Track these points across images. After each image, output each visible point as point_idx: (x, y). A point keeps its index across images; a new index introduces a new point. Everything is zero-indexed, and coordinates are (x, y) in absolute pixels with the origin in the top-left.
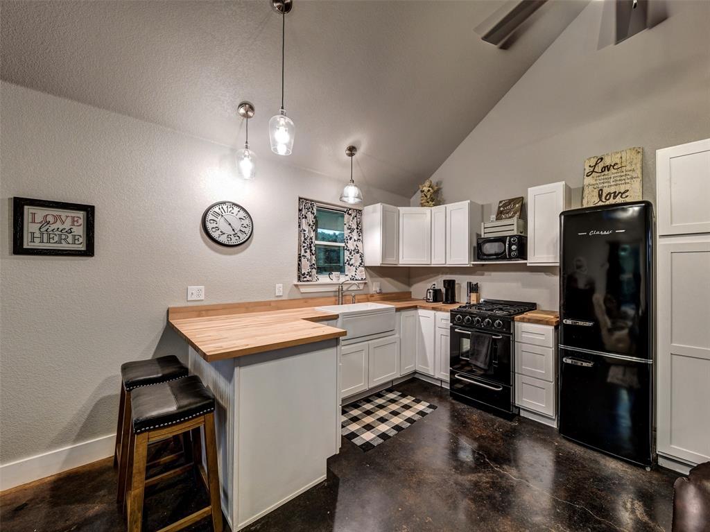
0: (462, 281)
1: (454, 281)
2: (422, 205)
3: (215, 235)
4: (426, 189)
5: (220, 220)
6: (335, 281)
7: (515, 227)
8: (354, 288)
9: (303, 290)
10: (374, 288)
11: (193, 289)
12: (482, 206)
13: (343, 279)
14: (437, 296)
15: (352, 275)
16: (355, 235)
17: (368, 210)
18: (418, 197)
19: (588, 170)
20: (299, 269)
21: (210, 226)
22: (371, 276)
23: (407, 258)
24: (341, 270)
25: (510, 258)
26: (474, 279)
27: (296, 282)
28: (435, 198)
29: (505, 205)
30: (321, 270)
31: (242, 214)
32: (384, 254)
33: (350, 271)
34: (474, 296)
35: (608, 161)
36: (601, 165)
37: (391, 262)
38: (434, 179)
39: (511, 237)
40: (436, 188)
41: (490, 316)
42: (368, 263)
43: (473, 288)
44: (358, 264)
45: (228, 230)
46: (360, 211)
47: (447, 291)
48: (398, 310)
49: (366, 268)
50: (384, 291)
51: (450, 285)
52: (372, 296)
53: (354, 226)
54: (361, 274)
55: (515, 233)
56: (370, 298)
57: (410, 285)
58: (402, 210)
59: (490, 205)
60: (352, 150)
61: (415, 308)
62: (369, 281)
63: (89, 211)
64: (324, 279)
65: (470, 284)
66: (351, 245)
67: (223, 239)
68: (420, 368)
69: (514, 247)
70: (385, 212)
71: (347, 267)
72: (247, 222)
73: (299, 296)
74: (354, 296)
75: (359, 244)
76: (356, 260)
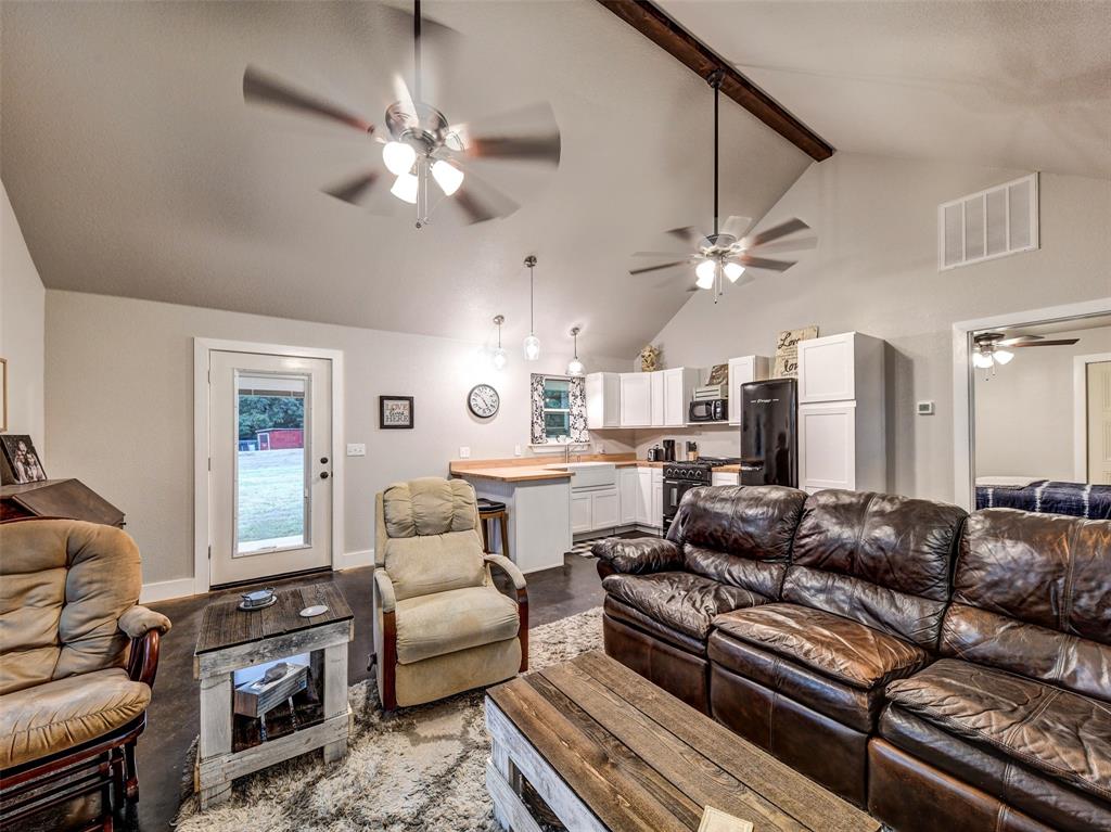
0: (681, 441)
1: (673, 441)
2: (643, 370)
3: (476, 409)
4: (647, 354)
5: (478, 399)
6: (562, 443)
7: (719, 392)
8: (578, 449)
9: (536, 450)
10: (598, 449)
11: (463, 449)
12: (699, 370)
13: (568, 441)
14: (657, 456)
15: (577, 437)
16: (579, 401)
17: (590, 377)
18: (638, 361)
19: (780, 343)
20: (533, 434)
21: (472, 403)
22: (594, 438)
23: (628, 421)
24: (567, 433)
25: (716, 420)
26: (692, 439)
27: (530, 444)
28: (656, 363)
29: (717, 371)
30: (549, 434)
31: (492, 393)
32: (606, 419)
33: (575, 434)
34: (691, 454)
35: (793, 337)
36: (789, 339)
37: (612, 424)
38: (655, 344)
39: (716, 401)
40: (656, 352)
41: (693, 469)
42: (591, 427)
43: (692, 447)
44: (582, 427)
45: (483, 405)
46: (583, 379)
47: (667, 449)
48: (618, 467)
49: (589, 430)
50: (607, 452)
51: (670, 445)
52: (596, 456)
53: (578, 393)
54: (585, 436)
55: (719, 397)
56: (594, 458)
57: (634, 446)
58: (623, 376)
59: (706, 369)
60: (575, 331)
61: (635, 465)
62: (592, 442)
63: (410, 400)
64: (552, 441)
65: (689, 443)
66: (575, 411)
67: (480, 413)
68: (639, 520)
69: (719, 410)
70: (605, 380)
71: (572, 430)
72: (495, 398)
73: (533, 456)
74: (579, 456)
75: (583, 409)
76: (580, 424)
